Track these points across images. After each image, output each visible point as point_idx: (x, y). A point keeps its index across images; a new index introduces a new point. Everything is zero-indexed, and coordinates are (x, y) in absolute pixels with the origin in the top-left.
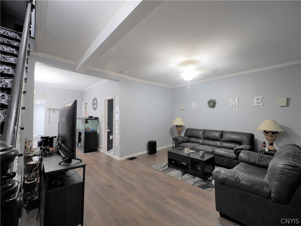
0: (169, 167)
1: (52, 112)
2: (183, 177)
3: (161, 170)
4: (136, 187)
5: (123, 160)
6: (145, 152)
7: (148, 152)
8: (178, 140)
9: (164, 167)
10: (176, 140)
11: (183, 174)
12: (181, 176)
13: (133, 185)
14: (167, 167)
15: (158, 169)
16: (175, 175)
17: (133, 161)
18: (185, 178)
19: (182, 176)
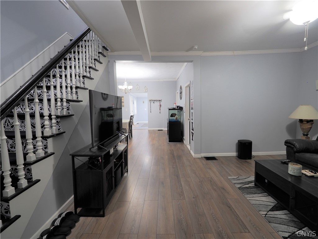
0: (256, 187)
1: (152, 103)
2: (270, 213)
3: (239, 186)
4: (185, 196)
5: (198, 158)
6: (234, 154)
7: (237, 155)
8: (294, 146)
9: (247, 183)
10: (289, 145)
11: (277, 207)
12: (268, 210)
13: (184, 192)
14: (252, 185)
15: (235, 183)
16: (257, 202)
17: (210, 161)
18: (276, 216)
19: (272, 210)
